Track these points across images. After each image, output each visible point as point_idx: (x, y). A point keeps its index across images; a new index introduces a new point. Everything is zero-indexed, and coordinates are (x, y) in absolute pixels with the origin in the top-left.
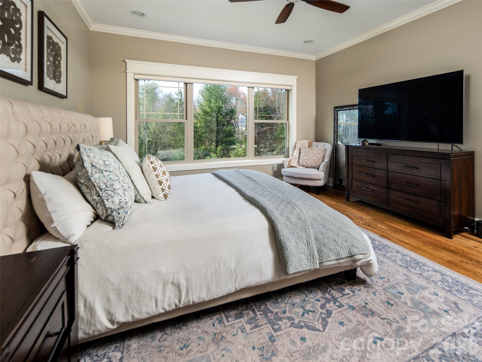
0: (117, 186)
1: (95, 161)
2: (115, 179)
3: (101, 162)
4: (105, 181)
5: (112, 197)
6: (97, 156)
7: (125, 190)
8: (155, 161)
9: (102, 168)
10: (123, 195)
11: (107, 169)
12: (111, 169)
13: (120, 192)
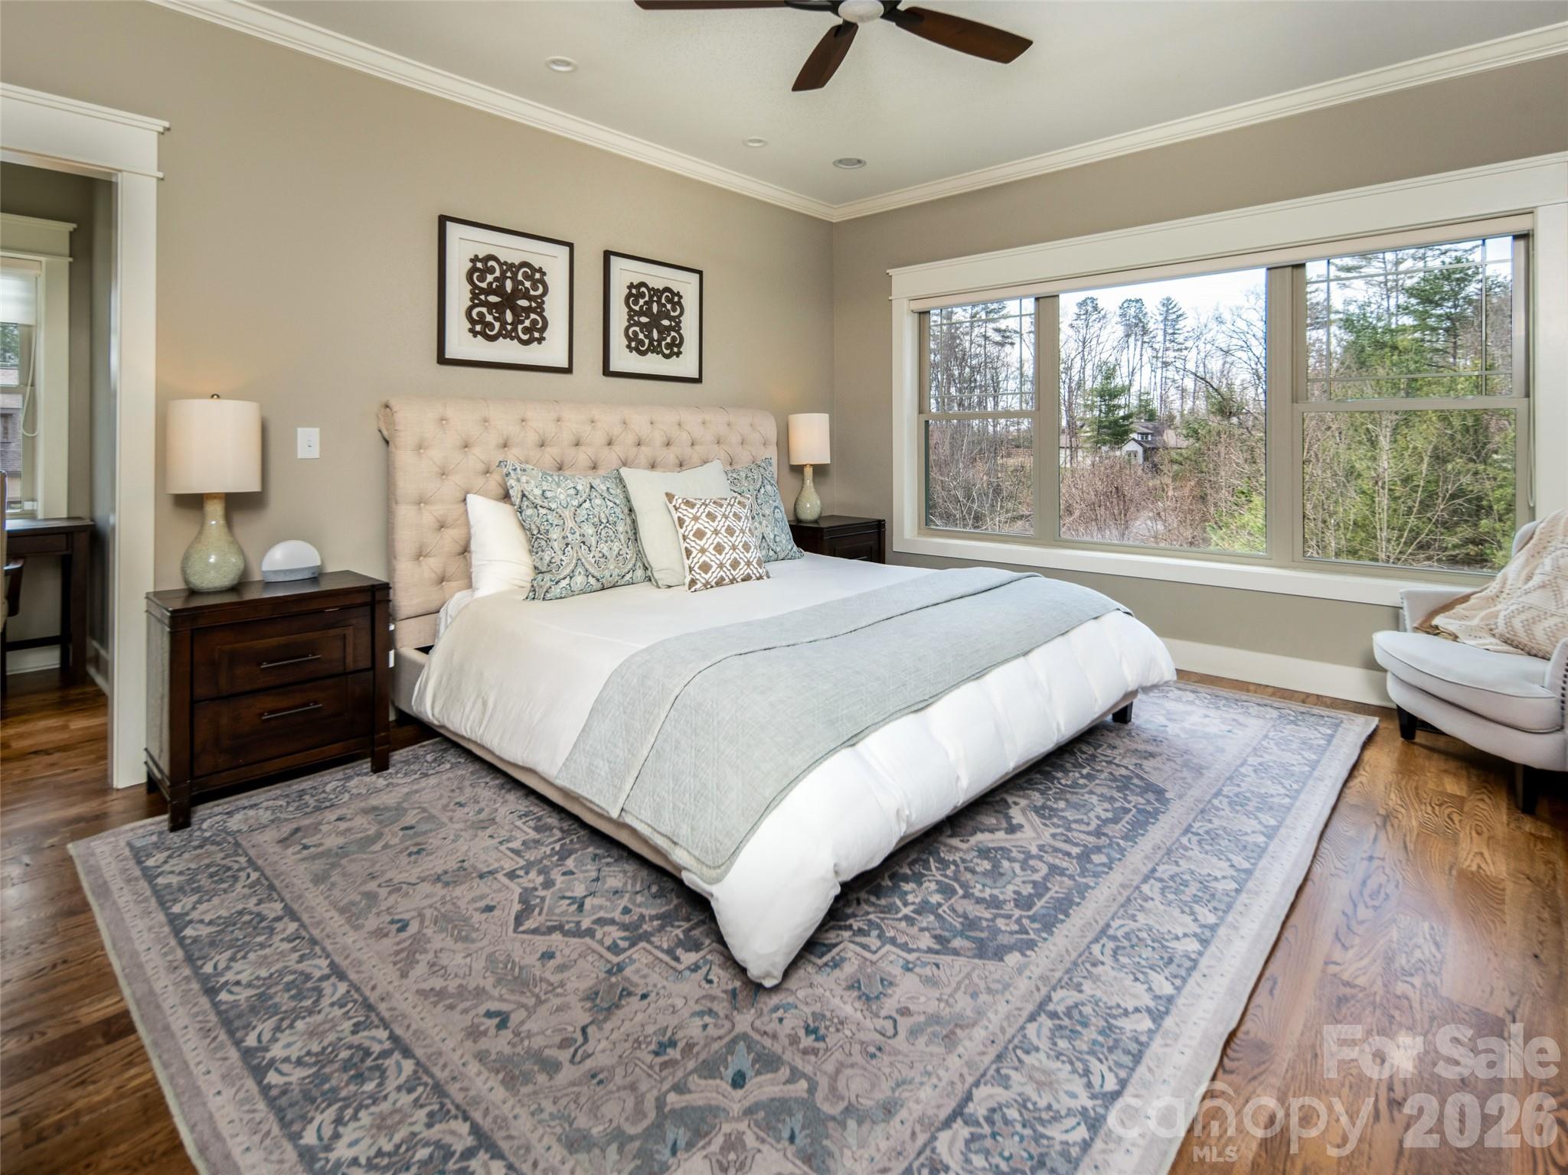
0: (555, 534)
1: (528, 488)
2: (555, 523)
3: (538, 492)
4: (538, 522)
5: (543, 551)
6: (533, 482)
7: (567, 545)
8: (682, 506)
9: (539, 502)
10: (560, 553)
11: (546, 504)
12: (553, 506)
13: (555, 545)
